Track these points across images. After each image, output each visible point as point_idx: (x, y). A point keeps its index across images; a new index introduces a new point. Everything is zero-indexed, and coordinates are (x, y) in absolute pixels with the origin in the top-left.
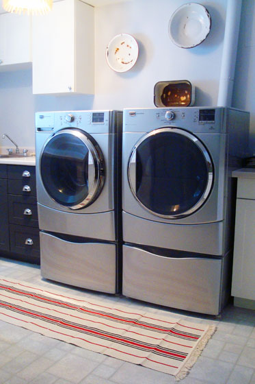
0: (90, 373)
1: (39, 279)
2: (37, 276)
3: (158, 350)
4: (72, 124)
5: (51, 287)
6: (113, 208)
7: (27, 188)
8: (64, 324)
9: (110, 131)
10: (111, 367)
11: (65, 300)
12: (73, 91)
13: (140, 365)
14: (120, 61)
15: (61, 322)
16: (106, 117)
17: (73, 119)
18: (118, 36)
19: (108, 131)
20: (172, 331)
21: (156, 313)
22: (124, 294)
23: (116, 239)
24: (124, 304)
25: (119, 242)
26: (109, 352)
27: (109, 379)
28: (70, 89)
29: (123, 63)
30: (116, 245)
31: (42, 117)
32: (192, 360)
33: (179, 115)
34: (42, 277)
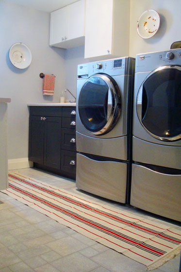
0: (78, 252)
1: (75, 190)
2: (74, 187)
3: (142, 245)
4: (100, 70)
5: (80, 195)
6: (126, 134)
7: (73, 123)
8: (77, 217)
9: (126, 73)
10: (96, 250)
11: (85, 203)
12: (110, 53)
13: (121, 253)
14: (147, 31)
15: (75, 216)
16: (123, 63)
17: (101, 67)
18: (145, 12)
19: (124, 73)
20: (161, 235)
21: (152, 220)
22: (131, 204)
23: (128, 159)
24: (130, 212)
25: (130, 161)
26: (100, 240)
27: (90, 258)
28: (109, 52)
29: (150, 32)
30: (128, 164)
31: (81, 68)
32: (168, 258)
33: (177, 55)
34: (77, 188)
